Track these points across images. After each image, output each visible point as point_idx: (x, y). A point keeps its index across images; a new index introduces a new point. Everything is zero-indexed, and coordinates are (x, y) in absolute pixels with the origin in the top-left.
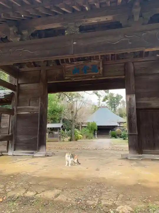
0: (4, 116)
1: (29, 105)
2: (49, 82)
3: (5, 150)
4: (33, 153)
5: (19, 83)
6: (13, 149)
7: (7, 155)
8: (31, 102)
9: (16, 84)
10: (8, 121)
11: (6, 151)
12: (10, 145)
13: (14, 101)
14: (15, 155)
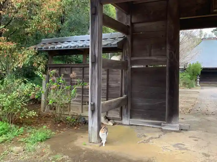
0: (113, 71)
1: (150, 55)
2: (181, 18)
3: (118, 116)
4: (160, 124)
5: (133, 21)
6: (129, 117)
7: (122, 124)
8: (152, 50)
9: (129, 24)
10: (120, 78)
11: (119, 118)
12: (124, 111)
13: (127, 50)
14: (132, 125)
